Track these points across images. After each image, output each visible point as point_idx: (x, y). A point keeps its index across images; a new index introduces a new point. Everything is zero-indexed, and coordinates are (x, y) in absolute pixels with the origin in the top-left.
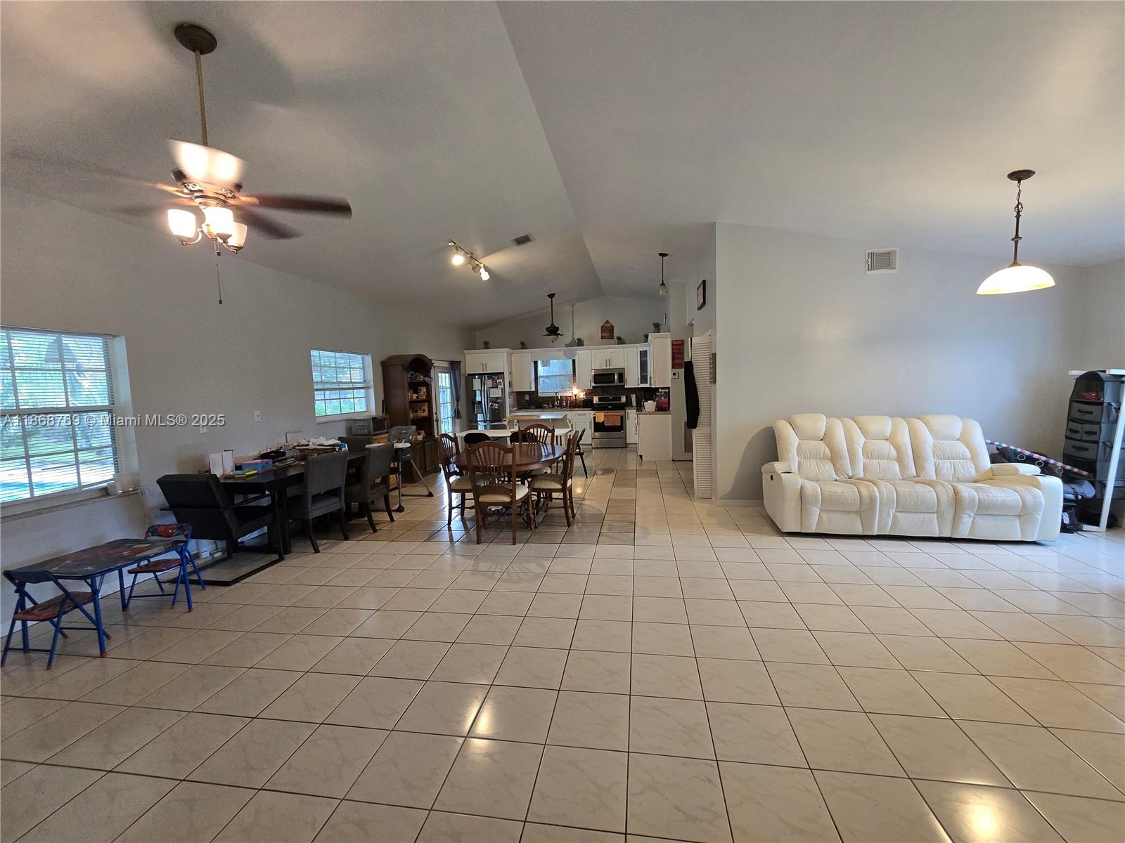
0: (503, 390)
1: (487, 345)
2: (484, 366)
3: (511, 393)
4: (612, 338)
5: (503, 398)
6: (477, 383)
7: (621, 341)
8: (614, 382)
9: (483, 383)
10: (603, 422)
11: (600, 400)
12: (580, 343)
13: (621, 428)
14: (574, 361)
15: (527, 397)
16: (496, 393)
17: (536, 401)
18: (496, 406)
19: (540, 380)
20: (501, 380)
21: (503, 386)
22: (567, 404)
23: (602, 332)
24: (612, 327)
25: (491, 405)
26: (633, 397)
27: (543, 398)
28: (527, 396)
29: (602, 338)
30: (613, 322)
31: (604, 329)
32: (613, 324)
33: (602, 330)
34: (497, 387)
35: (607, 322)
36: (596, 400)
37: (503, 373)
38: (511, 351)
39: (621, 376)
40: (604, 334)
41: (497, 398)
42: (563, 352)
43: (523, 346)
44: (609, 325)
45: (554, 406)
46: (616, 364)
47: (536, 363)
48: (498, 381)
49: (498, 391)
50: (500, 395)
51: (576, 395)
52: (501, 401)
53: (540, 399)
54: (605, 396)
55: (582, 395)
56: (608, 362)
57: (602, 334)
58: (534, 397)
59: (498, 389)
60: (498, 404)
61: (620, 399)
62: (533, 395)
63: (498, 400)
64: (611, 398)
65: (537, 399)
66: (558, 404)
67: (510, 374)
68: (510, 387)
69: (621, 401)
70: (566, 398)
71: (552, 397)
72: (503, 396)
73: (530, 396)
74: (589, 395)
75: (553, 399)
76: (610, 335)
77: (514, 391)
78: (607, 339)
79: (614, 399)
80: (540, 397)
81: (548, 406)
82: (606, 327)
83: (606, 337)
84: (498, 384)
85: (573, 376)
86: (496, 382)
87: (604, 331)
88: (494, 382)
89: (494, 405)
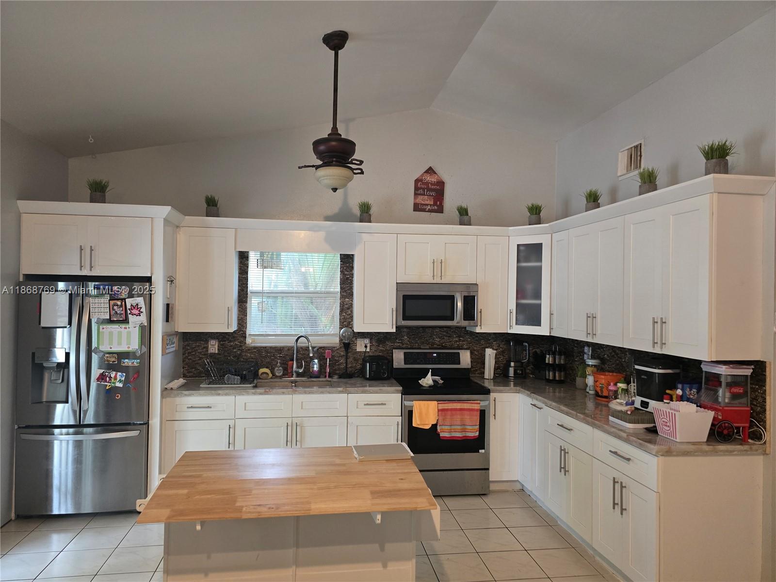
0: (146, 333)
2: (86, 252)
3: (167, 337)
4: (440, 210)
5: (146, 358)
7: (464, 216)
8: (452, 319)
9: (77, 307)
11: (408, 358)
12: (365, 214)
13: (481, 440)
16: (124, 339)
17: (238, 357)
18: (118, 380)
19: (253, 303)
20: (140, 301)
21: (143, 319)
22: (322, 366)
23: (416, 195)
24: (441, 184)
25: (102, 377)
26: (490, 354)
27: (259, 350)
28: (213, 344)
29: (417, 208)
30: (443, 173)
31: (420, 187)
32: (445, 178)
33: (416, 188)
34: (126, 321)
35: (430, 171)
36: (398, 358)
37: (148, 280)
38: (177, 215)
39: (470, 302)
40: (420, 200)
41: (122, 355)
43: (212, 207)
44: (433, 179)
45: (287, 372)
46: (458, 274)
47: (243, 257)
48: (129, 302)
49: (129, 333)
50: (134, 345)
51: (347, 345)
52: (136, 363)
53: (251, 353)
54: (420, 348)
55: (361, 346)
56: (437, 265)
57: (415, 198)
58: (234, 348)
59: (127, 326)
60: (125, 374)
61: (456, 359)
62: (230, 342)
63: (127, 362)
64: (435, 355)
65: (240, 354)
66: (299, 367)
67: (172, 281)
68: (167, 321)
69: (459, 363)
70: (321, 352)
71: (283, 347)
72: (145, 349)
73: (223, 345)
74: (378, 346)
75: (287, 355)
76: (435, 204)
77: (177, 333)
78: (430, 211)
79: (441, 358)
80: (249, 350)
81: (273, 373)
82: (427, 183)
83: (424, 207)
84: (129, 312)
85: (342, 297)
86: (123, 303)
87: (421, 191)
88: (119, 303)
89: (110, 377)
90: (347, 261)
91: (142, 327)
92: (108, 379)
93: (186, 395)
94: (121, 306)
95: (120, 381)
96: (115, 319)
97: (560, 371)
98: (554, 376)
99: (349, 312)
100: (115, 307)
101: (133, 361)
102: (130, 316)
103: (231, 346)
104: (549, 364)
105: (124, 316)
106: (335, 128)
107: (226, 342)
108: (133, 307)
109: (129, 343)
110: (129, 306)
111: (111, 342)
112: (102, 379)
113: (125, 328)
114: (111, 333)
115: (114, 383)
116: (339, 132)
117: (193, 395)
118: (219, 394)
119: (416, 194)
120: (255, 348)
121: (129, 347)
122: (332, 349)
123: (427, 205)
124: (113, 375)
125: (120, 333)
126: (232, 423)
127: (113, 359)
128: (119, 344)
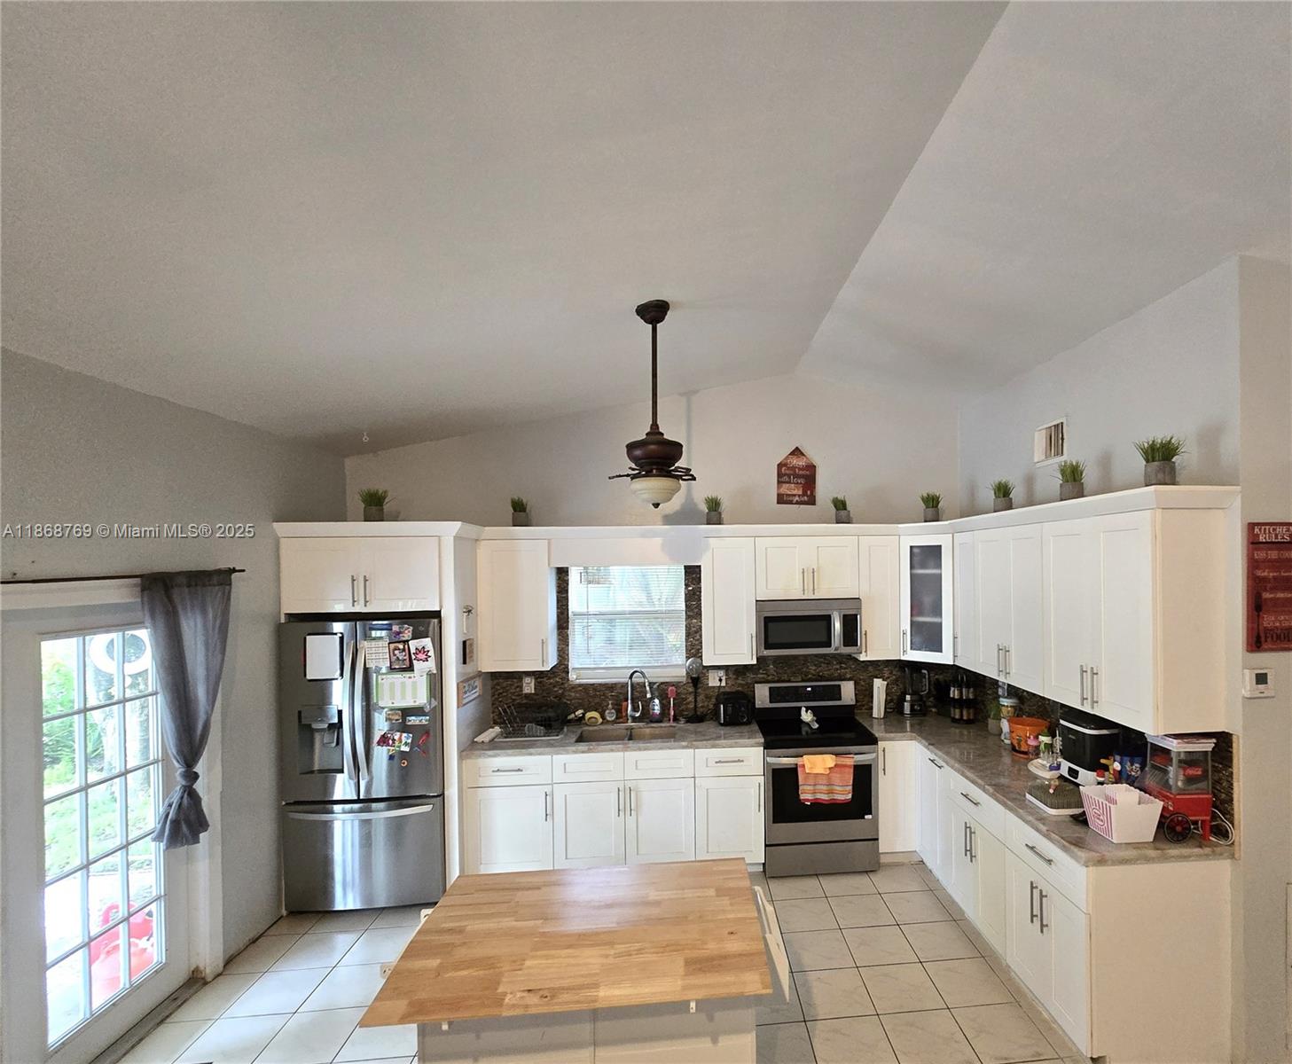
0: (436, 683)
1: (375, 507)
3: (464, 684)
4: (812, 501)
5: (438, 713)
6: (322, 655)
7: (841, 511)
8: (828, 644)
9: (349, 656)
11: (775, 695)
12: (714, 513)
13: (862, 800)
14: (696, 571)
15: (529, 692)
16: (409, 691)
17: (560, 697)
18: (403, 742)
19: (579, 627)
20: (427, 642)
21: (431, 665)
22: (664, 707)
24: (811, 468)
25: (383, 740)
26: (879, 685)
27: (586, 687)
28: (527, 680)
29: (781, 499)
30: (814, 455)
31: (785, 473)
32: (816, 461)
33: (780, 475)
34: (410, 668)
35: (797, 452)
36: (762, 695)
37: (437, 615)
38: (473, 530)
39: (851, 623)
40: (785, 489)
41: (406, 712)
42: (659, 541)
43: (521, 514)
44: (801, 462)
45: (620, 718)
46: (835, 585)
47: (562, 574)
48: (413, 645)
49: (414, 683)
50: (421, 697)
51: (696, 679)
52: (424, 720)
53: (576, 692)
54: (789, 681)
55: (714, 680)
56: (808, 577)
57: (778, 488)
58: (554, 687)
59: (412, 675)
60: (411, 735)
61: (836, 693)
62: (550, 678)
63: (413, 720)
64: (809, 689)
65: (563, 693)
66: (635, 709)
67: (469, 611)
68: (465, 662)
69: (840, 699)
70: (662, 690)
71: (615, 684)
72: (435, 703)
73: (540, 682)
74: (737, 679)
75: (621, 693)
76: (804, 494)
77: (480, 674)
78: (797, 503)
79: (818, 694)
80: (573, 688)
81: (603, 717)
82: (794, 468)
83: (791, 499)
84: (413, 657)
85: (688, 617)
86: (406, 646)
87: (785, 478)
88: (401, 646)
89: (394, 740)
90: (693, 574)
91: (430, 675)
92: (391, 742)
93: (490, 756)
94: (404, 650)
95: (406, 744)
96: (397, 667)
97: (968, 708)
98: (962, 715)
99: (698, 637)
100: (396, 652)
101: (421, 718)
102: (415, 662)
103: (551, 684)
104: (953, 698)
105: (407, 662)
106: (655, 425)
107: (545, 679)
108: (418, 651)
109: (415, 696)
110: (413, 651)
111: (392, 697)
112: (384, 743)
113: (410, 678)
114: (392, 686)
115: (399, 747)
116: (660, 430)
117: (499, 755)
118: (531, 754)
119: (779, 482)
120: (580, 685)
121: (415, 702)
122: (676, 685)
123: (795, 495)
124: (396, 738)
125: (403, 684)
126: (548, 789)
127: (397, 717)
128: (403, 697)
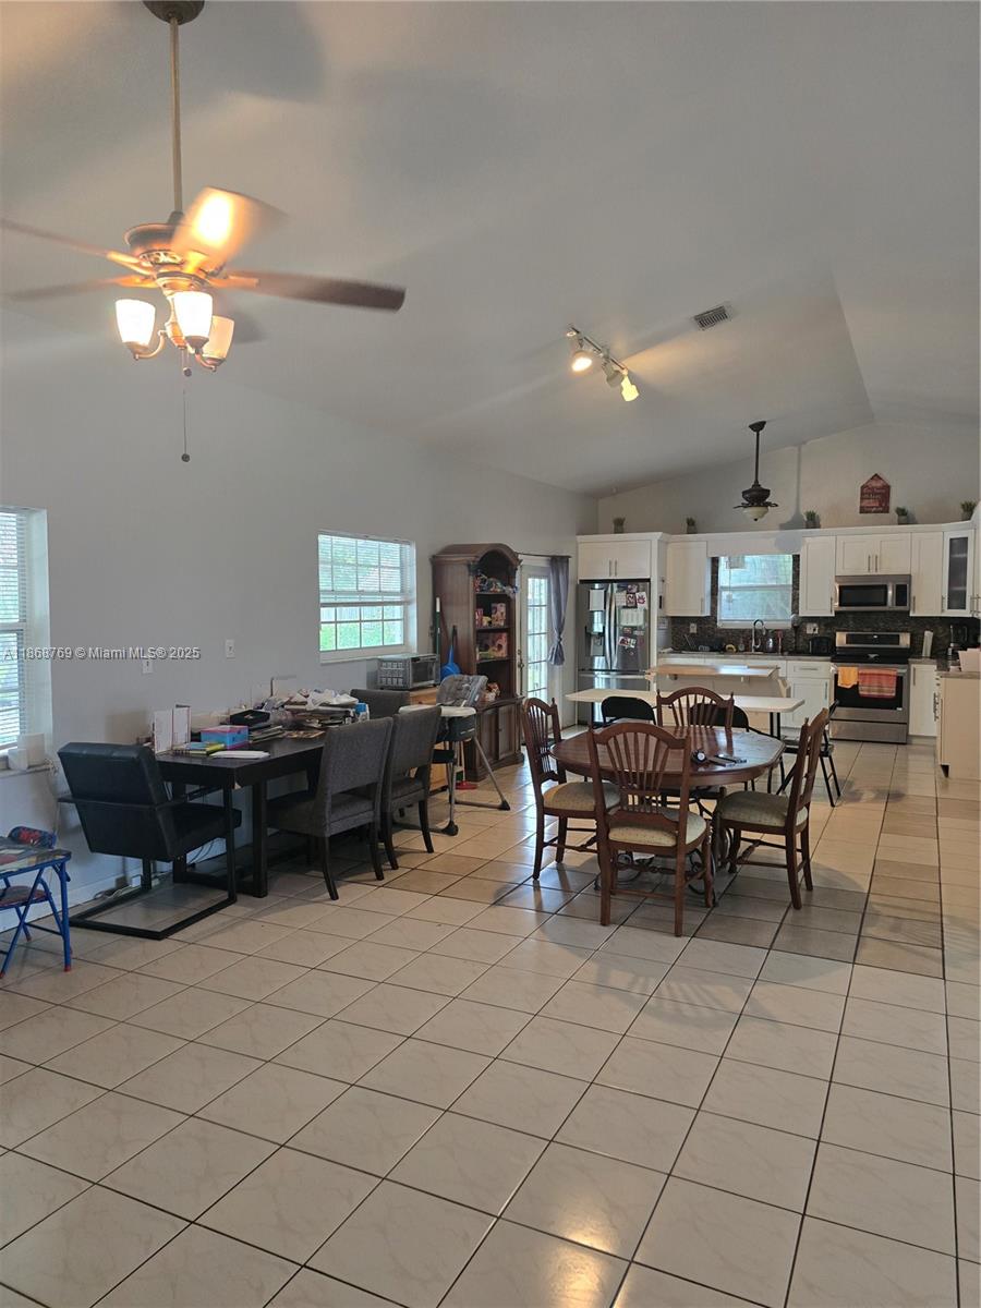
0: (647, 614)
1: (619, 526)
2: (614, 565)
3: (661, 619)
4: (886, 510)
5: (648, 630)
6: (596, 597)
7: (905, 517)
8: (885, 604)
9: (608, 599)
10: (855, 687)
11: (850, 639)
12: (812, 521)
13: (898, 700)
14: (796, 559)
15: (693, 628)
16: (632, 618)
17: (712, 636)
18: (632, 643)
19: (724, 595)
20: (644, 594)
21: (646, 605)
22: (775, 644)
23: (862, 499)
24: (887, 488)
25: (623, 641)
26: (927, 635)
27: (727, 631)
28: (693, 625)
29: (863, 510)
30: (888, 478)
31: (866, 492)
32: (890, 484)
33: (862, 494)
34: (636, 607)
35: (876, 477)
36: (841, 639)
37: (649, 580)
38: (666, 536)
39: (903, 592)
40: (866, 503)
41: (634, 628)
42: (773, 540)
43: (692, 527)
44: (879, 484)
45: (747, 649)
46: (892, 567)
47: (715, 561)
48: (637, 594)
49: (638, 615)
50: (640, 622)
51: (798, 627)
52: (642, 633)
53: (721, 633)
54: (861, 631)
55: (811, 629)
56: (873, 560)
57: (861, 502)
58: (708, 629)
59: (636, 610)
60: (635, 640)
61: (896, 640)
62: (706, 624)
63: (636, 633)
64: (876, 636)
65: (713, 634)
66: (756, 644)
67: (663, 581)
68: (660, 607)
69: (898, 643)
70: (774, 633)
71: (744, 629)
72: (647, 625)
73: (700, 626)
74: (822, 627)
75: (747, 635)
76: (880, 505)
77: (667, 617)
78: (875, 512)
79: (881, 640)
80: (719, 631)
81: (737, 648)
82: (873, 488)
83: (871, 509)
84: (637, 601)
85: (794, 589)
86: (634, 595)
87: (867, 496)
88: (631, 596)
91: (645, 610)
92: (626, 642)
93: (672, 657)
94: (633, 597)
96: (630, 606)
99: (798, 600)
101: (640, 632)
102: (638, 604)
103: (706, 627)
105: (634, 604)
106: (757, 482)
107: (702, 624)
108: (640, 598)
109: (637, 621)
110: (637, 598)
111: (627, 620)
113: (635, 612)
114: (627, 615)
115: (629, 645)
117: (679, 657)
120: (724, 629)
121: (637, 624)
122: (784, 632)
123: (873, 507)
124: (629, 640)
125: (632, 615)
127: (629, 631)
128: (632, 621)
